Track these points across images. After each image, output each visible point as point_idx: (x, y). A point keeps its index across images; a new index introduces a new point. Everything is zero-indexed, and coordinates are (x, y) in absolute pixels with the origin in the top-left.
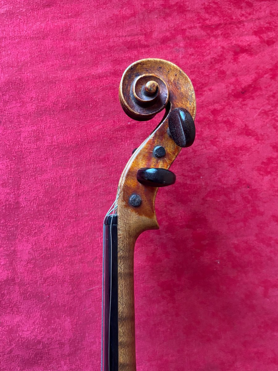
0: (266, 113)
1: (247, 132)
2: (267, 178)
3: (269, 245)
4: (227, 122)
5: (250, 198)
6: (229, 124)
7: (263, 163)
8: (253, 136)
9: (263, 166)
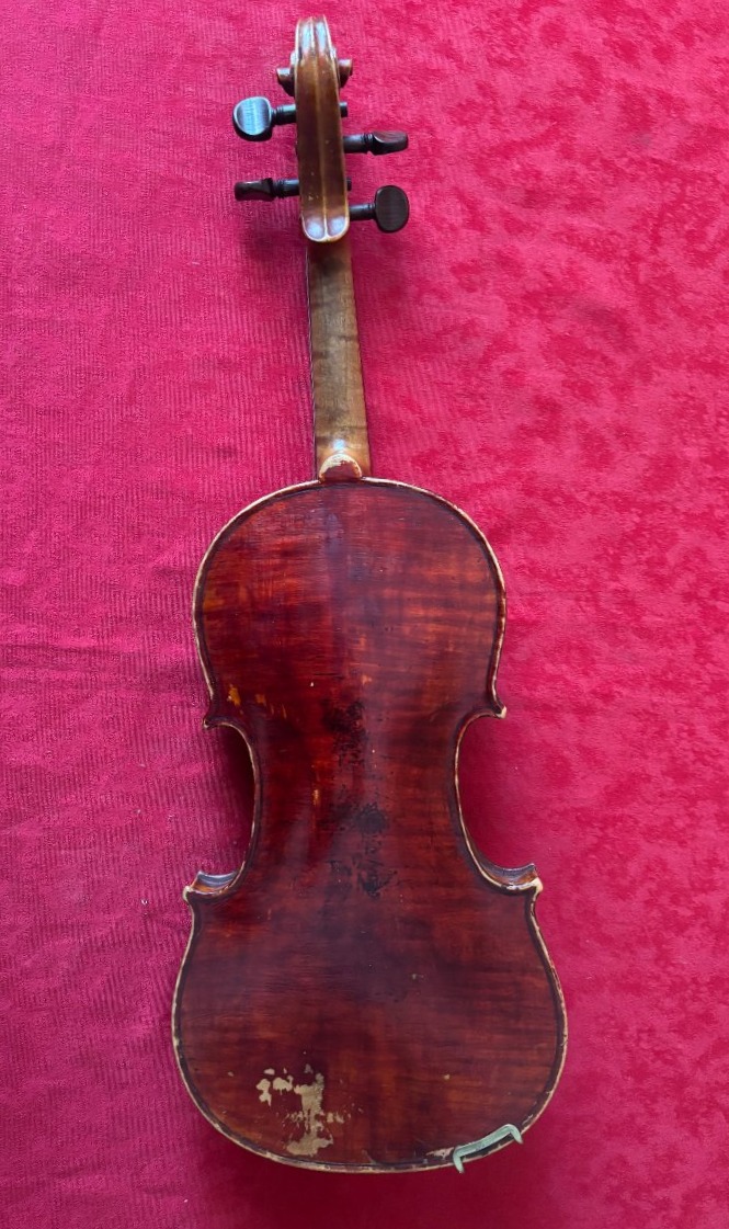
0: (481, 34)
1: (447, 51)
2: (460, 130)
3: (440, 228)
4: (424, 28)
5: (430, 150)
6: (427, 32)
7: (460, 105)
8: (457, 61)
9: (459, 110)
